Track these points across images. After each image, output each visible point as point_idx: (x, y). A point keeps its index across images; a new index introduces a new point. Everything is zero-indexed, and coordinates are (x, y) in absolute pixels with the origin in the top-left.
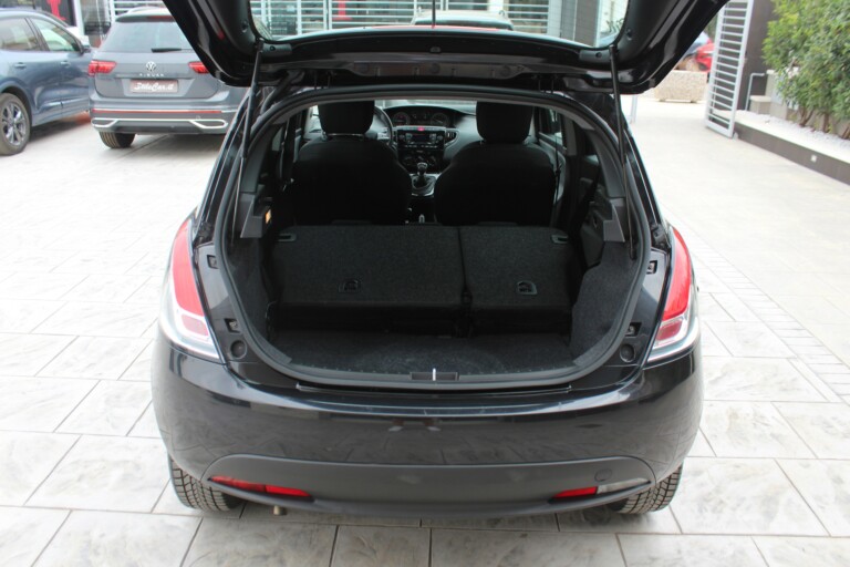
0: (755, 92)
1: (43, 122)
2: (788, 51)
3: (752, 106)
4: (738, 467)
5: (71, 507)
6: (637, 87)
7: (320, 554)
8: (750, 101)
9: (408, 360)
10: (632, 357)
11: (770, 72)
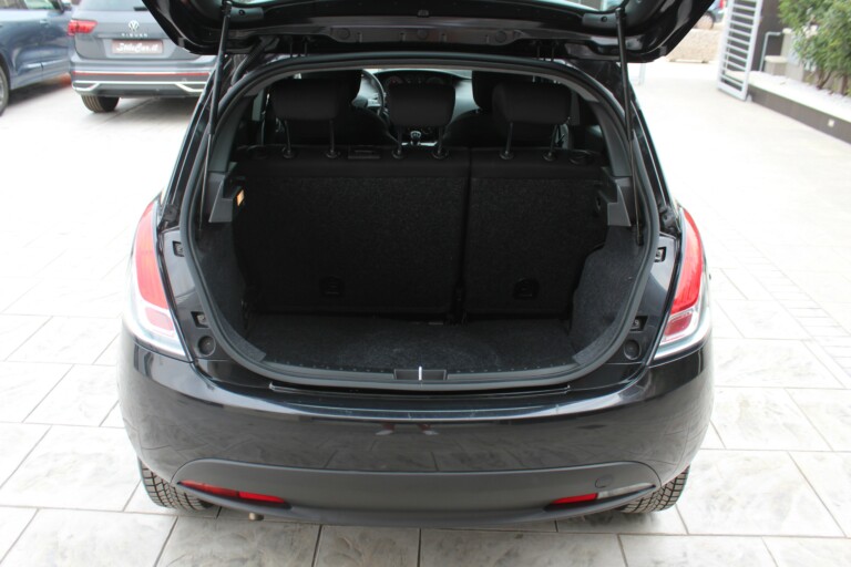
0: (770, 52)
1: (23, 85)
2: (806, 9)
3: (767, 67)
4: (748, 460)
5: (38, 505)
6: (647, 55)
7: (301, 557)
8: (765, 62)
9: (395, 350)
10: (637, 354)
11: (787, 31)
